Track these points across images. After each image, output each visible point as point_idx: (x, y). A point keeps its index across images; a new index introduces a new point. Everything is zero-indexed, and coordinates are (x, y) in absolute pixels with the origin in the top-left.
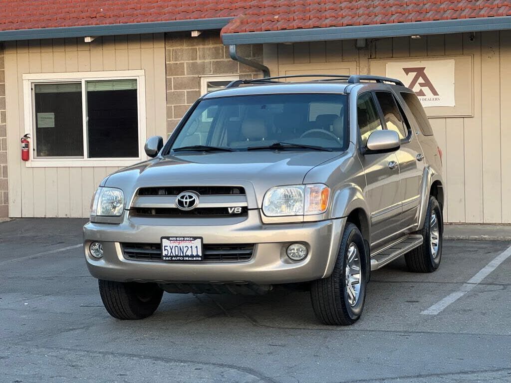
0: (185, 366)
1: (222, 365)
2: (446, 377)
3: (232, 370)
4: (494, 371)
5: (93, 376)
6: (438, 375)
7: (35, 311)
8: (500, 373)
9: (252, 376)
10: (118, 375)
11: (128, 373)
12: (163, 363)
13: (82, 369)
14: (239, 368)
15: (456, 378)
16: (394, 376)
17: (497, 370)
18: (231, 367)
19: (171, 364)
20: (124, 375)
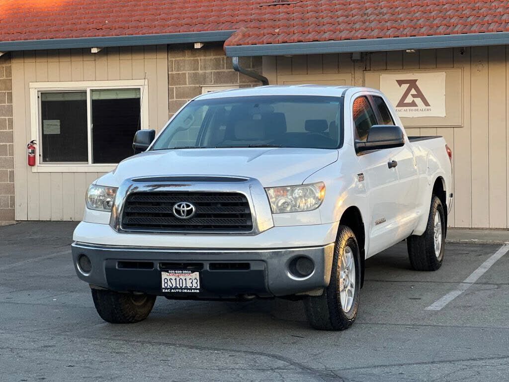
0: (219, 354)
1: (252, 352)
2: (457, 363)
3: (263, 357)
4: (499, 358)
5: (138, 361)
6: (450, 362)
7: (64, 306)
8: (505, 359)
9: (283, 362)
10: (161, 360)
11: (169, 359)
12: (198, 351)
13: (126, 355)
14: (269, 355)
15: (467, 364)
16: (410, 362)
17: (502, 358)
18: (262, 354)
19: (206, 352)
20: (166, 360)
